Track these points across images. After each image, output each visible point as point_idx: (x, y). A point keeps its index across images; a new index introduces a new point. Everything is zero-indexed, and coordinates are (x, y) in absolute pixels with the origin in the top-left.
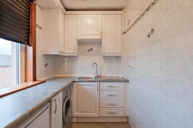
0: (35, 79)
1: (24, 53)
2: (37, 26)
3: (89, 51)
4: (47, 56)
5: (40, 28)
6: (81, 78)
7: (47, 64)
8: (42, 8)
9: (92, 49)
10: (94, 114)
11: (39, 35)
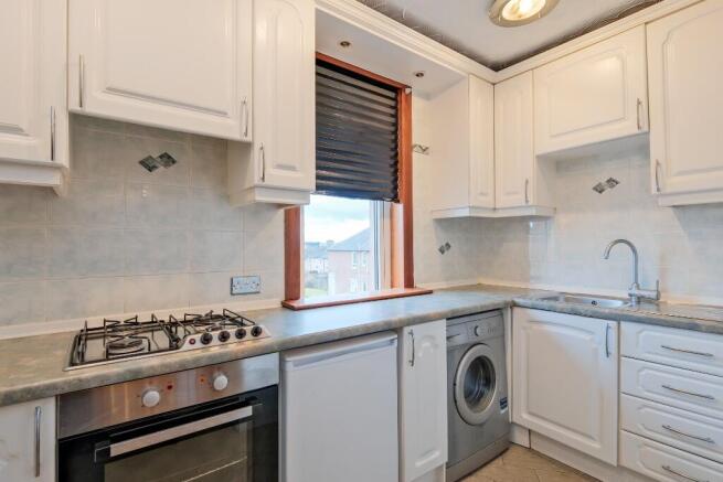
0: (409, 282)
1: (387, 221)
2: (415, 149)
3: (599, 189)
4: (446, 224)
5: (424, 150)
6: (561, 299)
7: (447, 245)
8: (427, 96)
9: (612, 182)
10: (596, 445)
11: (421, 169)
